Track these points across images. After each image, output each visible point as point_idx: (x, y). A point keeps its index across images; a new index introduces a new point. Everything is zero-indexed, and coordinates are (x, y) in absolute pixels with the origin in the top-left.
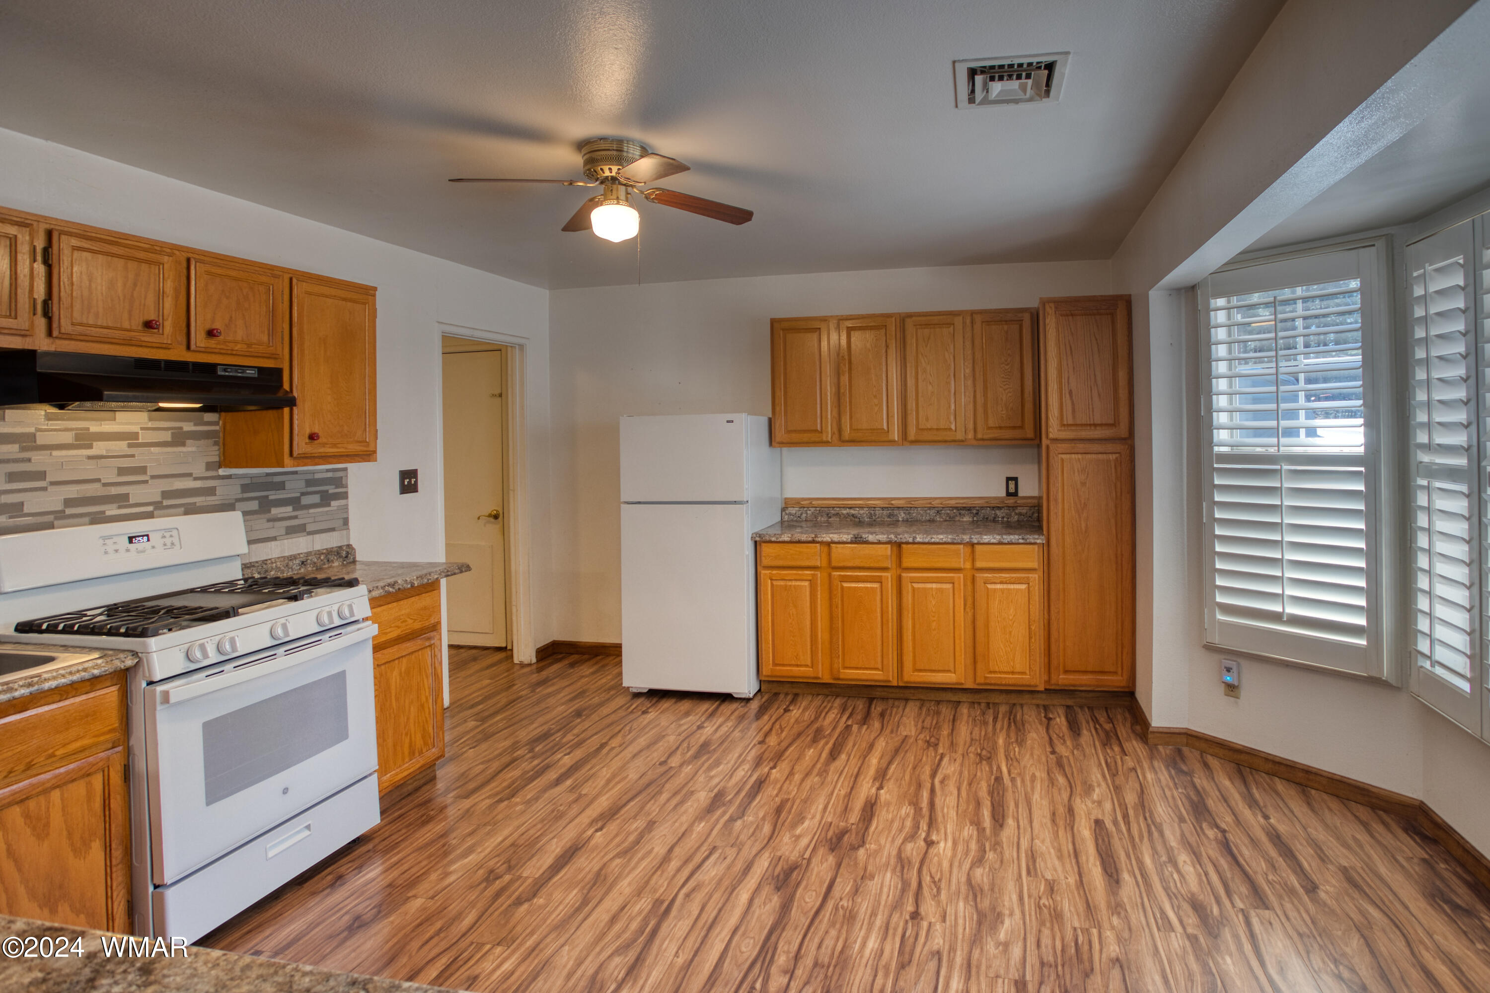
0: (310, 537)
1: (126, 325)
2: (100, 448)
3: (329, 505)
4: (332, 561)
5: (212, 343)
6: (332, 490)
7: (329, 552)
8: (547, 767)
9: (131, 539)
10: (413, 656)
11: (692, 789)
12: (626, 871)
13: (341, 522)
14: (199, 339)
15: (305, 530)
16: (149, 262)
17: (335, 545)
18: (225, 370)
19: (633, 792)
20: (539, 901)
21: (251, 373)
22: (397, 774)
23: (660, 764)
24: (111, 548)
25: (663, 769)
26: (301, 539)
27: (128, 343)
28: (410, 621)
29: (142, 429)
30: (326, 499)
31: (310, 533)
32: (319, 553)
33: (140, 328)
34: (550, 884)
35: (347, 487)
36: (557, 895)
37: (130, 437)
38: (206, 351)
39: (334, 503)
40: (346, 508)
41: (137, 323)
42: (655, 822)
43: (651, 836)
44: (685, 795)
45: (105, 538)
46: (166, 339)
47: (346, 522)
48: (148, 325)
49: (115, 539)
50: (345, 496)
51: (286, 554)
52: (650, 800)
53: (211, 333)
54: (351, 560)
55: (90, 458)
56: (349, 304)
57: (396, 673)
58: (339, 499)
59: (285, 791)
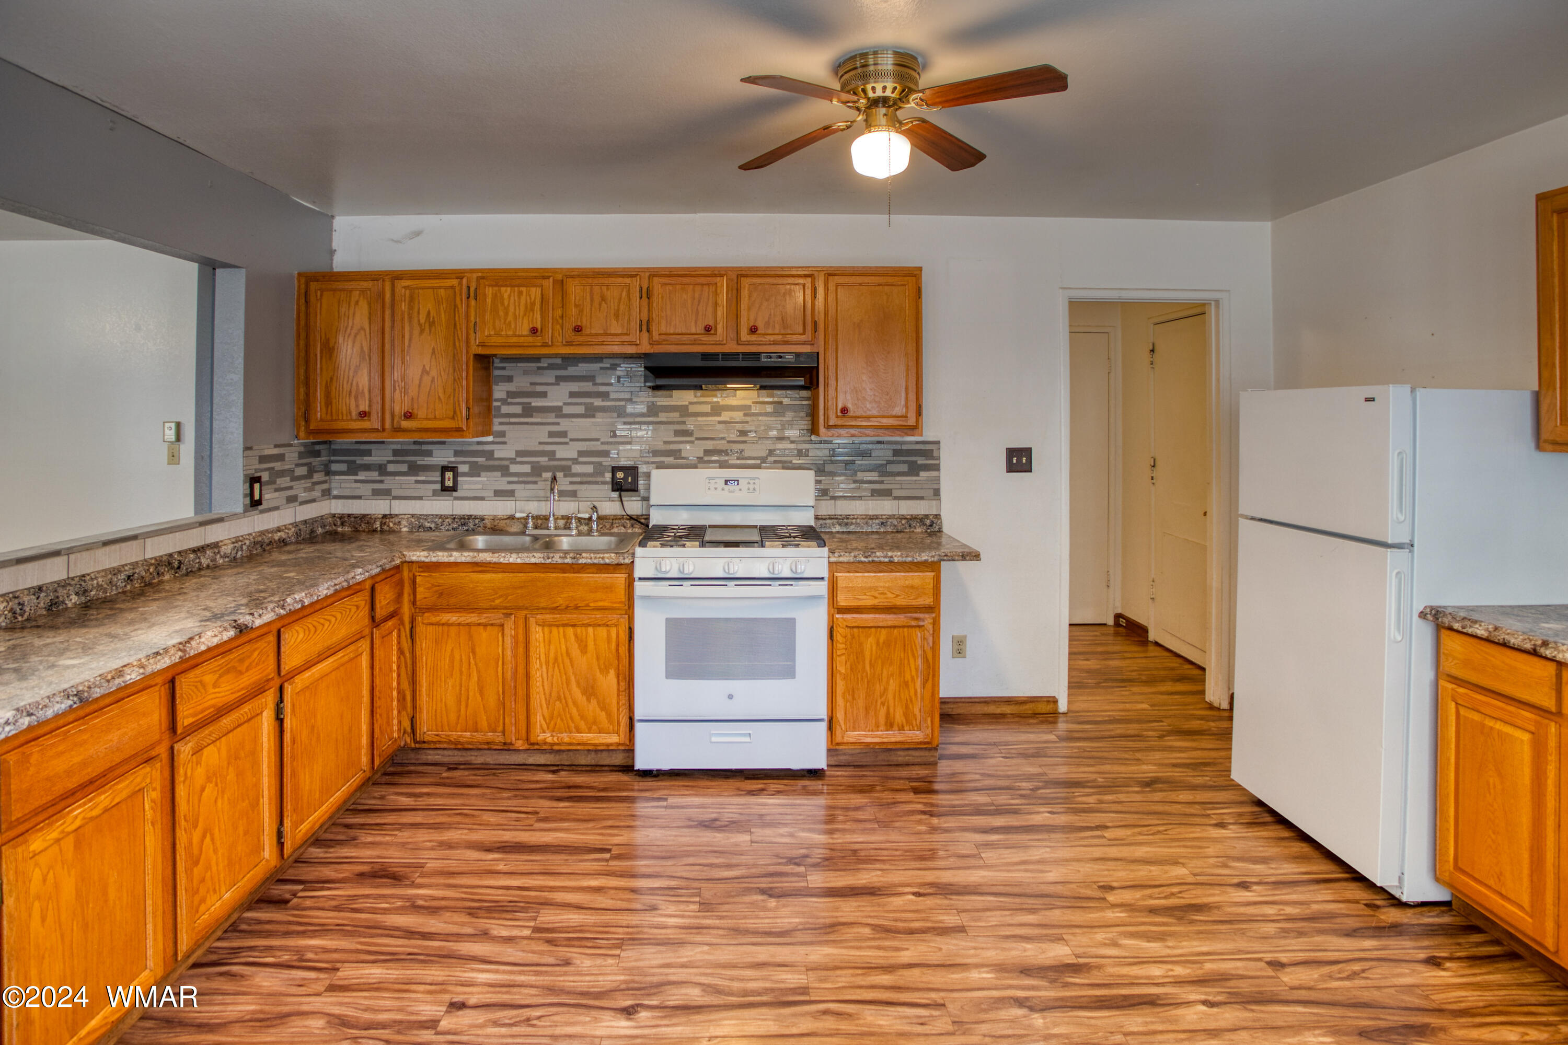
0: (896, 502)
1: (693, 331)
2: (725, 416)
3: (918, 475)
4: (915, 527)
5: (753, 338)
6: (921, 461)
7: (913, 518)
8: (1015, 812)
9: (726, 482)
10: (896, 631)
11: (1065, 937)
12: (850, 944)
13: (931, 492)
14: (745, 336)
15: (891, 495)
16: (709, 285)
17: (923, 513)
18: (767, 357)
19: (1016, 890)
20: (772, 903)
21: (789, 358)
22: (866, 736)
23: (1100, 887)
24: (712, 486)
25: (1099, 894)
26: (886, 502)
27: (694, 343)
28: (890, 595)
29: (754, 403)
30: (914, 469)
31: (897, 498)
32: (902, 517)
33: (703, 331)
34: (805, 899)
35: (938, 458)
36: (785, 911)
37: (744, 408)
38: (749, 343)
39: (922, 474)
40: (938, 479)
41: (700, 329)
42: (965, 931)
43: (934, 938)
44: (1046, 935)
45: (710, 479)
46: (718, 338)
47: (937, 493)
48: (708, 329)
49: (717, 480)
50: (937, 468)
51: (871, 513)
52: (1009, 910)
53: (753, 330)
54: (937, 529)
55: (720, 422)
56: (886, 288)
57: (871, 640)
58: (928, 470)
59: (730, 697)
